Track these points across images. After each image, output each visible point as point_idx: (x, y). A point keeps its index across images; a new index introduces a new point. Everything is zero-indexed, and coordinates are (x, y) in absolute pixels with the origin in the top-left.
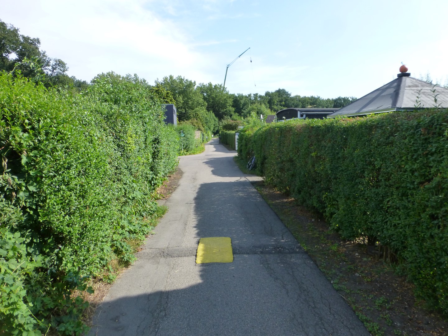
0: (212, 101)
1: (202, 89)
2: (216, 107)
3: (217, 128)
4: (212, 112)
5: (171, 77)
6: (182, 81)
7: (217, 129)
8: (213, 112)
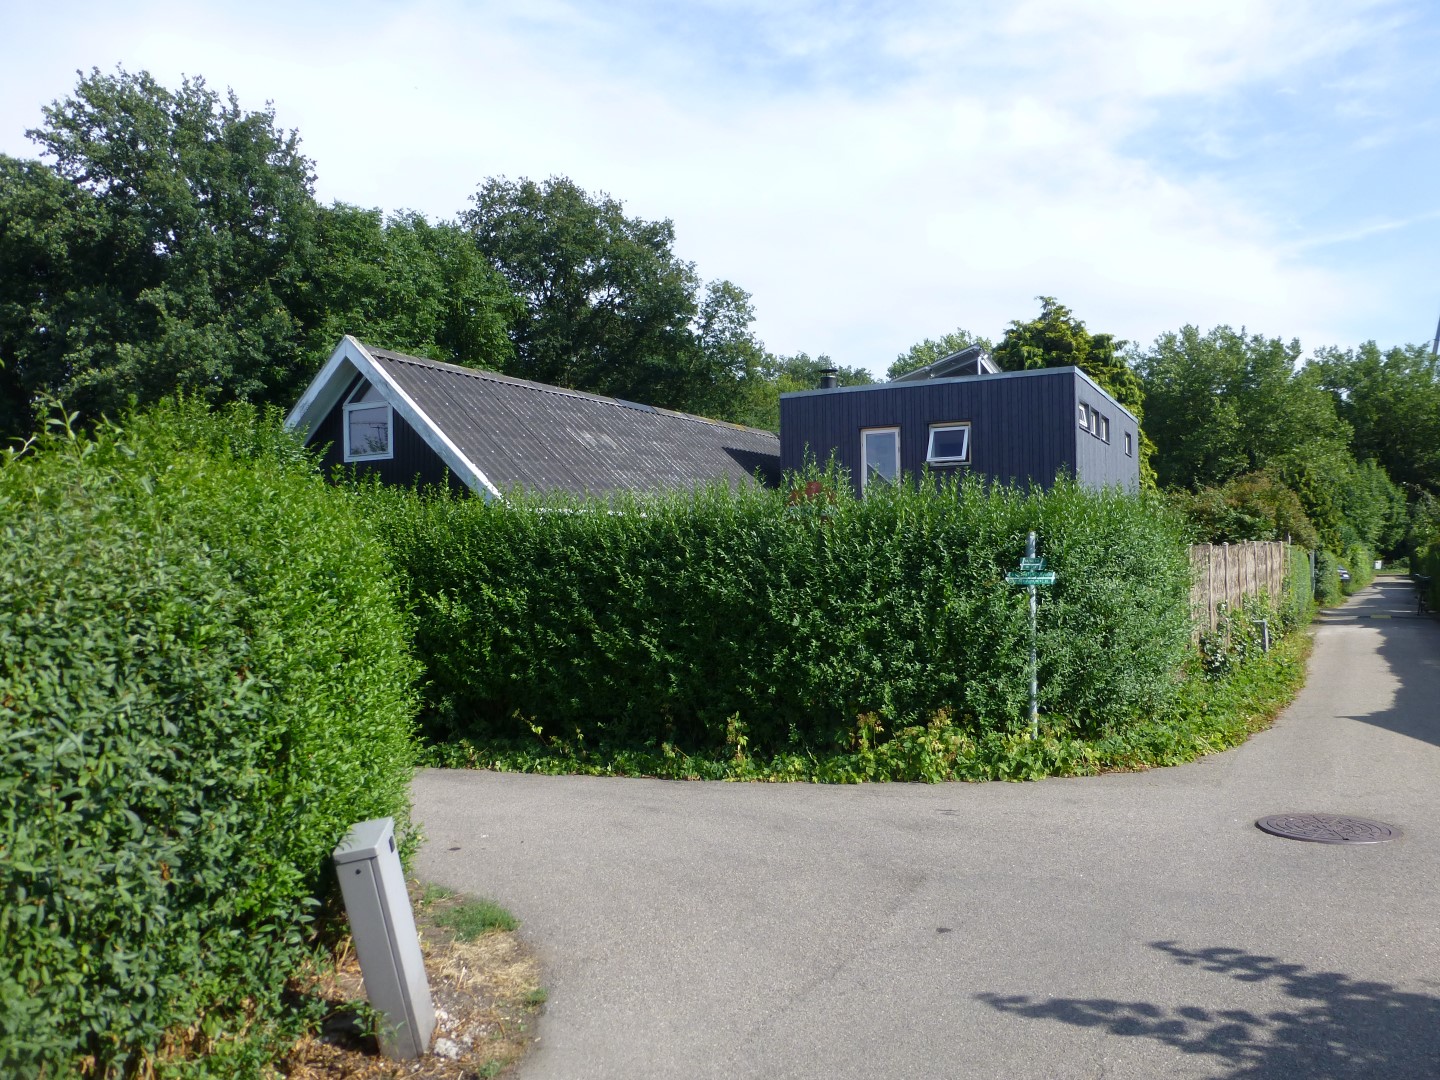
0: (1375, 417)
1: (1329, 372)
2: (1394, 442)
3: (1401, 531)
4: (1374, 463)
5: (1189, 333)
6: (1235, 344)
7: (1398, 534)
8: (1379, 464)
